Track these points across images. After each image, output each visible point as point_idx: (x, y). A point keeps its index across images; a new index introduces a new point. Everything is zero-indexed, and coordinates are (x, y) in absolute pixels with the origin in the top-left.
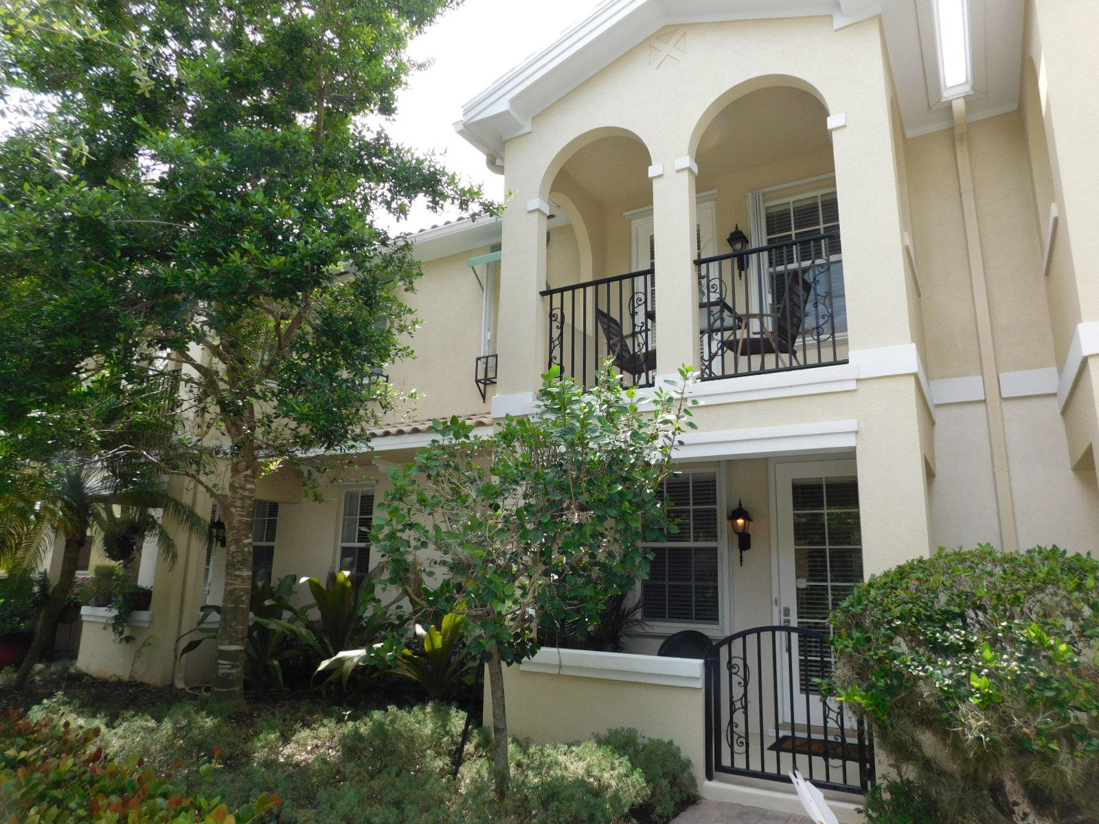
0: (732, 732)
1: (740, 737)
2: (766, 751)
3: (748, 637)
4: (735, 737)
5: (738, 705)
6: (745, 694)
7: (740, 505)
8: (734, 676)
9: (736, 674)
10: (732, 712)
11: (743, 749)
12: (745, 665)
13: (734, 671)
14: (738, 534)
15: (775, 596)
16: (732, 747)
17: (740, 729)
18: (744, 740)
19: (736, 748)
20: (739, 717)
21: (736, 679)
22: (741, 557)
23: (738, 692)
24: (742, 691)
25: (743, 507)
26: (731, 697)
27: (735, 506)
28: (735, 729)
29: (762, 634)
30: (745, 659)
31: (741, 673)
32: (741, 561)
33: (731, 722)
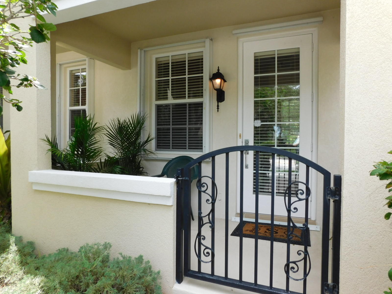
0: (200, 244)
1: (207, 248)
2: (230, 237)
3: (217, 157)
4: (203, 248)
5: (206, 220)
6: (213, 210)
7: (218, 70)
8: (203, 194)
9: (204, 192)
10: (200, 226)
11: (209, 258)
12: (214, 184)
13: (203, 189)
14: (216, 90)
15: (240, 132)
16: (199, 256)
17: (207, 242)
18: (210, 251)
19: (203, 258)
20: (206, 231)
21: (204, 197)
22: (218, 106)
23: (206, 208)
24: (210, 207)
25: (220, 71)
26: (200, 213)
27: (215, 71)
28: (202, 241)
29: (231, 154)
30: (213, 178)
31: (210, 191)
32: (218, 108)
33: (199, 235)
